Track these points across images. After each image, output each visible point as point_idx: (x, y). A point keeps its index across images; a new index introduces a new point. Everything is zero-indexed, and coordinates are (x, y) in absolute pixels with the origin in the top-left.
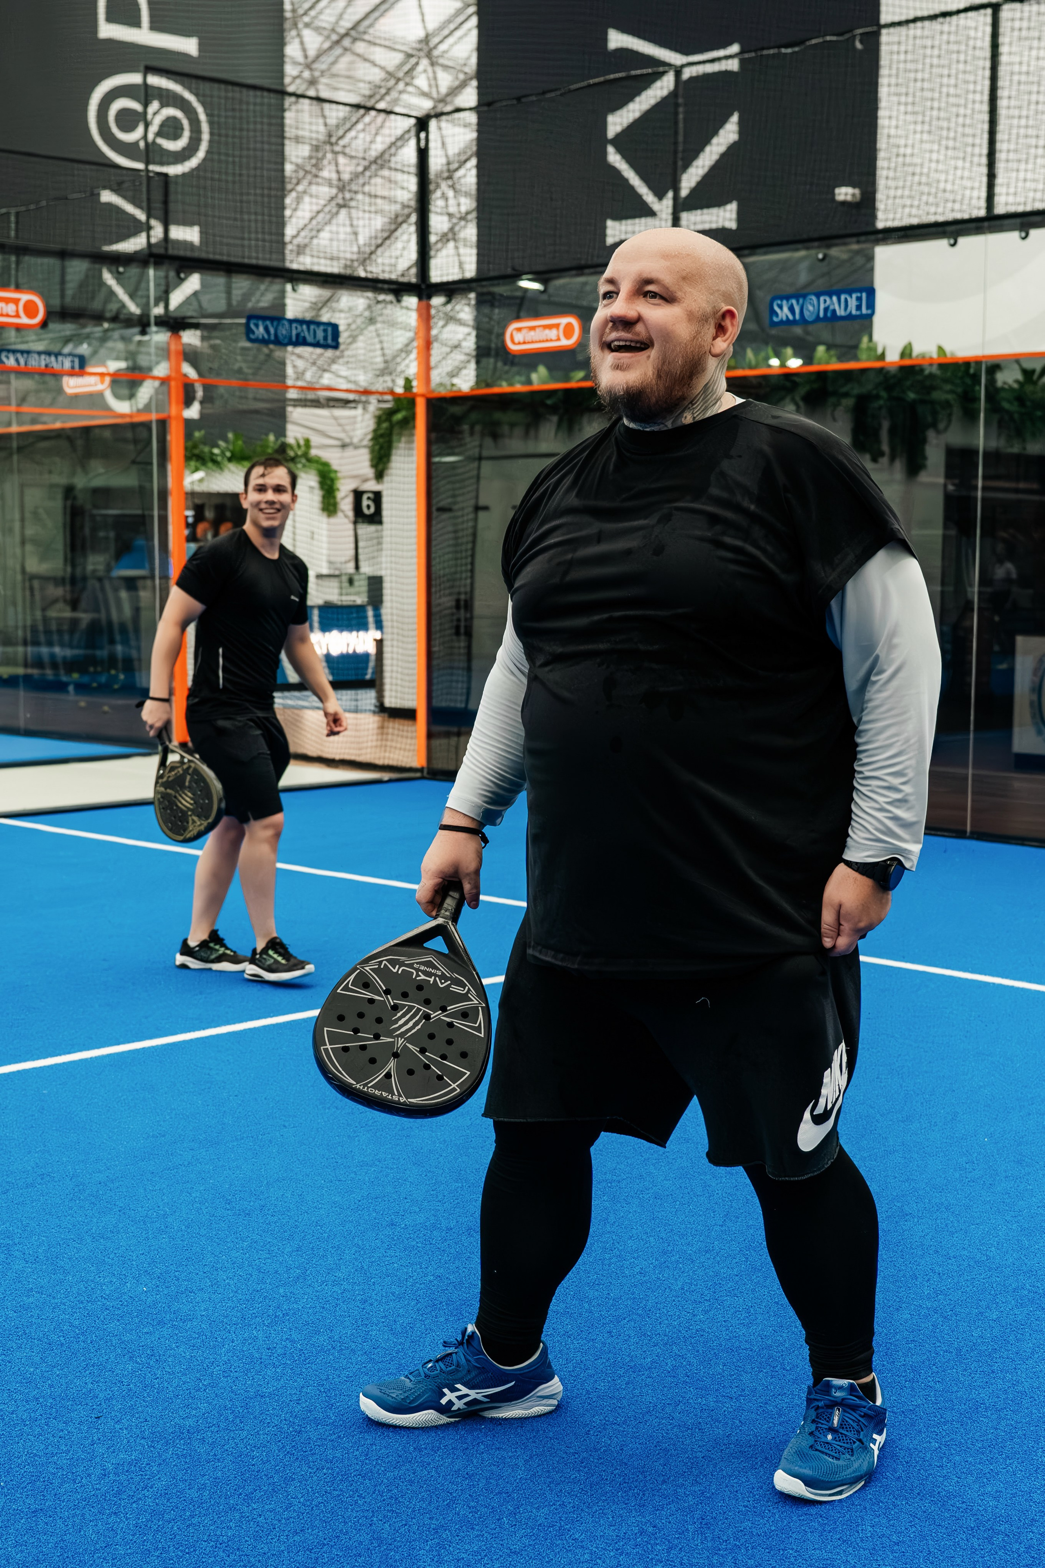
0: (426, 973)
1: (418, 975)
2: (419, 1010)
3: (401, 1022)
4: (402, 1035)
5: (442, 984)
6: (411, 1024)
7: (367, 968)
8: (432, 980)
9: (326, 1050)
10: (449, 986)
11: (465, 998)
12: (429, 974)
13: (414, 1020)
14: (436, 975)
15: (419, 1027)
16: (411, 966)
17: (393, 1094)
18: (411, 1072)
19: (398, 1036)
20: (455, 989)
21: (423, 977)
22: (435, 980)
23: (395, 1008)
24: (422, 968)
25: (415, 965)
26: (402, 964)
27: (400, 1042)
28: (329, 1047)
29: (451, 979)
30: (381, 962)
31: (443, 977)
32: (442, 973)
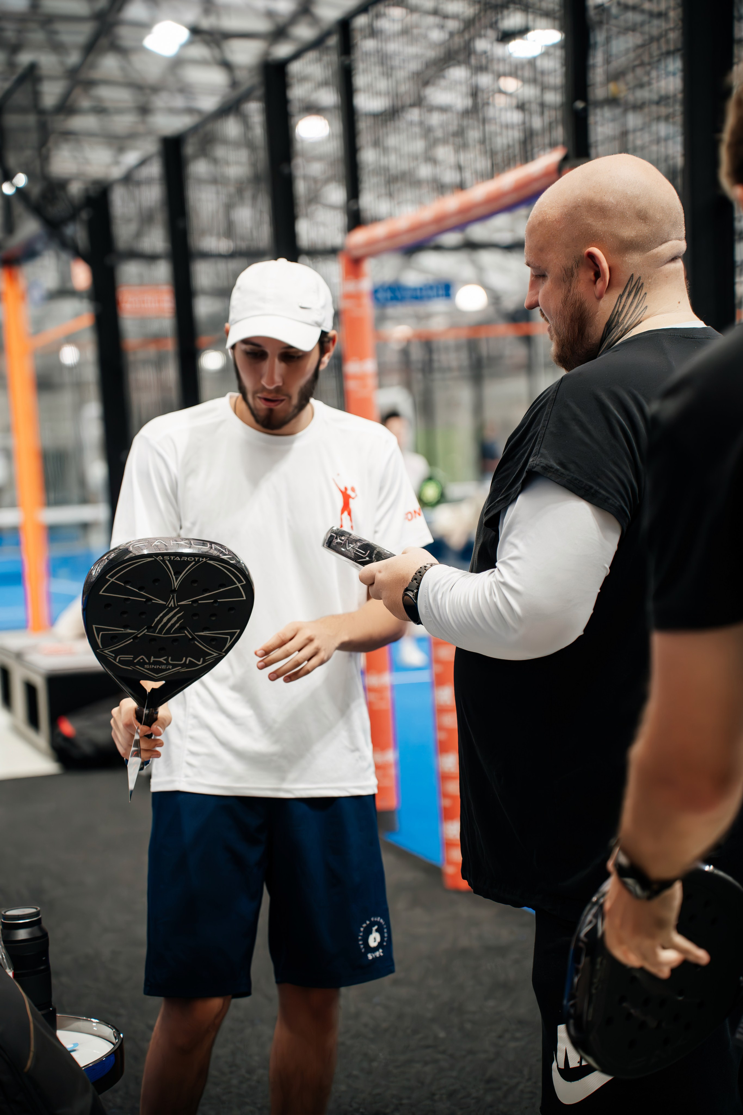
0: (161, 663)
1: (167, 660)
2: (159, 633)
3: (175, 619)
4: (171, 609)
5: (142, 658)
6: (165, 620)
7: (215, 654)
8: (152, 659)
9: (240, 581)
10: (134, 658)
11: (117, 653)
12: (155, 663)
13: (162, 623)
14: (150, 664)
15: (156, 620)
16: (174, 666)
17: (170, 561)
18: (156, 580)
19: (175, 608)
20: (129, 657)
21: (161, 660)
22: (149, 659)
23: (181, 629)
24: (163, 667)
25: (171, 667)
26: (184, 665)
27: (172, 603)
28: (239, 585)
29: (135, 664)
30: (204, 662)
31: (142, 664)
32: (143, 667)
